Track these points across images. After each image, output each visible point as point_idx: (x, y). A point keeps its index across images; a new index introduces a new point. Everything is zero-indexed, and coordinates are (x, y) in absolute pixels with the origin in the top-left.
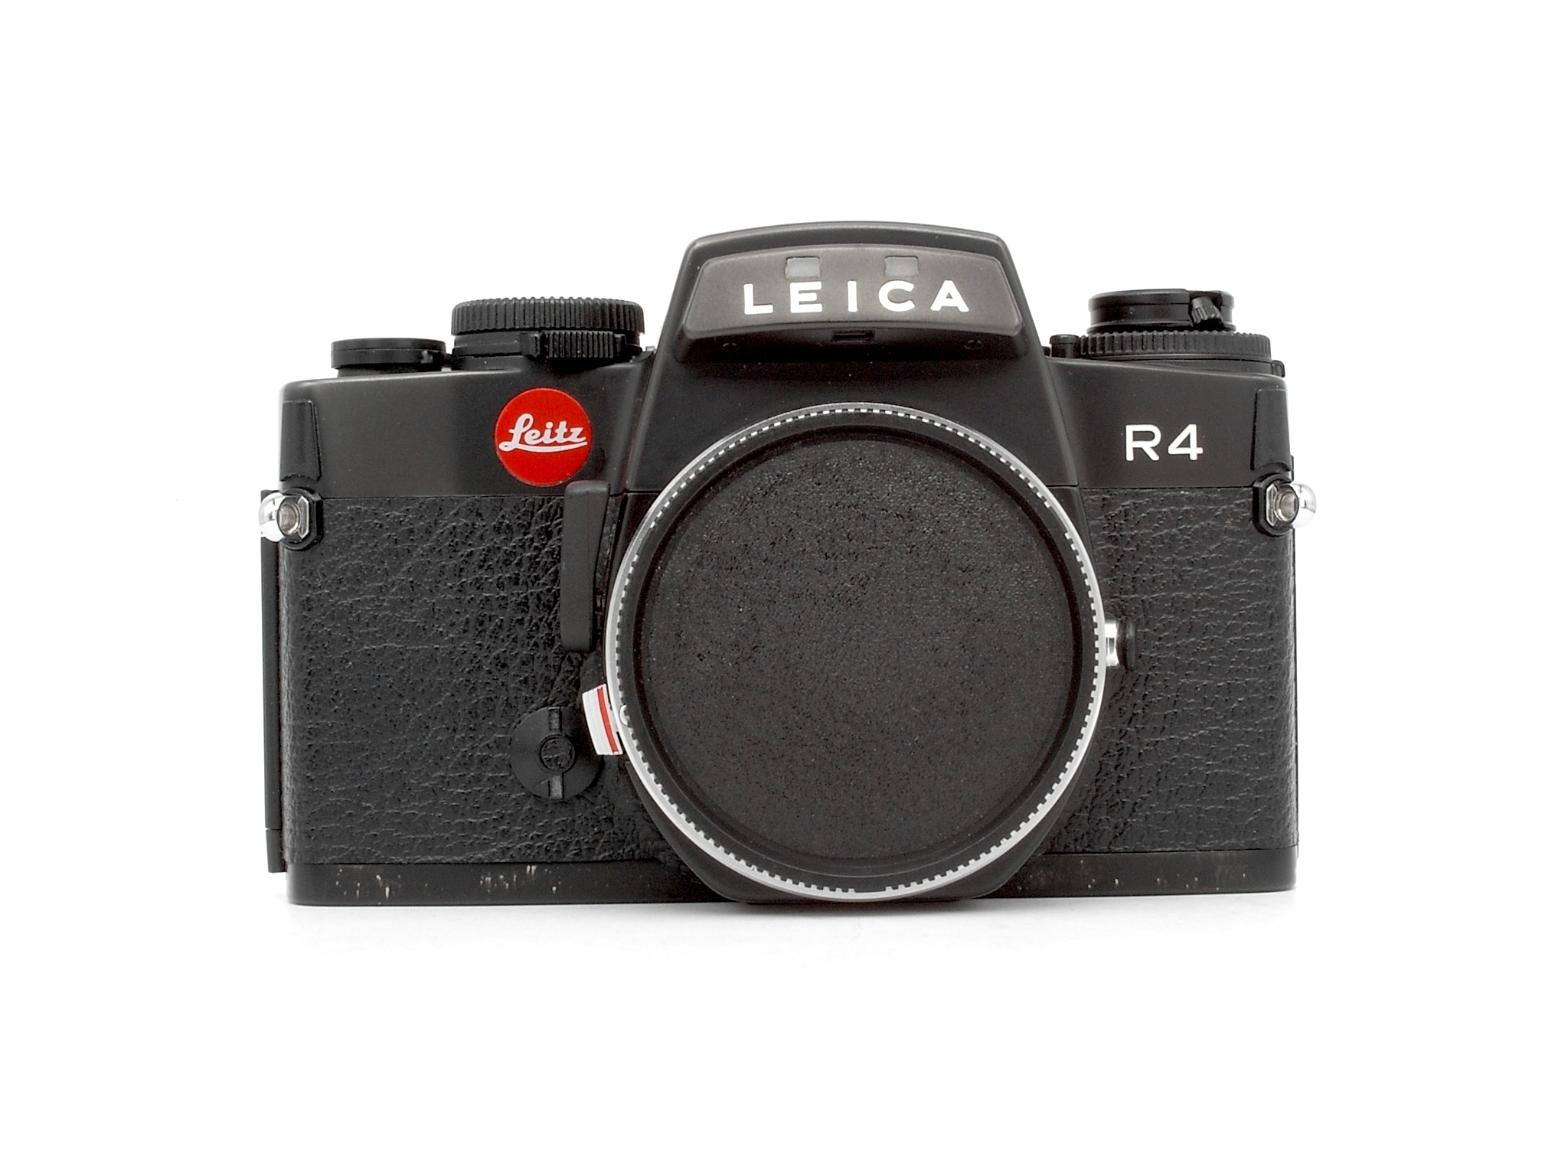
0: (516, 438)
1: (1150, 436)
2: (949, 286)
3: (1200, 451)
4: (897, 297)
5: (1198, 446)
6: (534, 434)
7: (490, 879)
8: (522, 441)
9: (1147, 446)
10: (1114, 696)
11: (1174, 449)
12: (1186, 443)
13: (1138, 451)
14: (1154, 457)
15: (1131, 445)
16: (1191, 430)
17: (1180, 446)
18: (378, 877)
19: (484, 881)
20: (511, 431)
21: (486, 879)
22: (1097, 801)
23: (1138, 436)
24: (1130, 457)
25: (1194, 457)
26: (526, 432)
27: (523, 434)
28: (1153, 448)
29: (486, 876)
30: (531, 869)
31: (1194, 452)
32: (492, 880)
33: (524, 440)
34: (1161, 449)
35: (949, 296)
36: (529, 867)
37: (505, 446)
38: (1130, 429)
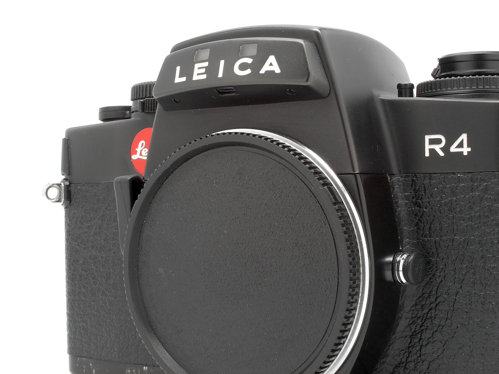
0: (138, 153)
1: (438, 141)
2: (272, 59)
3: (469, 149)
4: (243, 67)
5: (468, 147)
6: (145, 151)
7: (129, 371)
8: (141, 155)
9: (437, 148)
10: (419, 298)
11: (453, 149)
12: (461, 145)
13: (432, 151)
14: (442, 154)
15: (428, 147)
16: (464, 137)
17: (457, 147)
18: (91, 364)
19: (127, 371)
20: (136, 149)
21: (128, 371)
22: (409, 359)
23: (432, 142)
24: (427, 154)
25: (465, 154)
26: (142, 150)
27: (141, 151)
28: (440, 148)
29: (128, 370)
30: (145, 368)
31: (466, 150)
32: (130, 372)
33: (142, 155)
34: (446, 149)
35: (271, 64)
36: (144, 367)
37: (134, 157)
38: (427, 138)
